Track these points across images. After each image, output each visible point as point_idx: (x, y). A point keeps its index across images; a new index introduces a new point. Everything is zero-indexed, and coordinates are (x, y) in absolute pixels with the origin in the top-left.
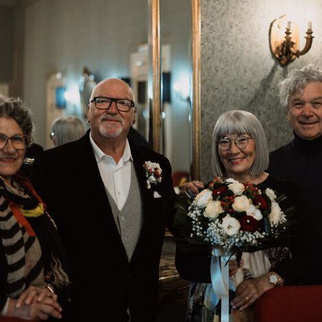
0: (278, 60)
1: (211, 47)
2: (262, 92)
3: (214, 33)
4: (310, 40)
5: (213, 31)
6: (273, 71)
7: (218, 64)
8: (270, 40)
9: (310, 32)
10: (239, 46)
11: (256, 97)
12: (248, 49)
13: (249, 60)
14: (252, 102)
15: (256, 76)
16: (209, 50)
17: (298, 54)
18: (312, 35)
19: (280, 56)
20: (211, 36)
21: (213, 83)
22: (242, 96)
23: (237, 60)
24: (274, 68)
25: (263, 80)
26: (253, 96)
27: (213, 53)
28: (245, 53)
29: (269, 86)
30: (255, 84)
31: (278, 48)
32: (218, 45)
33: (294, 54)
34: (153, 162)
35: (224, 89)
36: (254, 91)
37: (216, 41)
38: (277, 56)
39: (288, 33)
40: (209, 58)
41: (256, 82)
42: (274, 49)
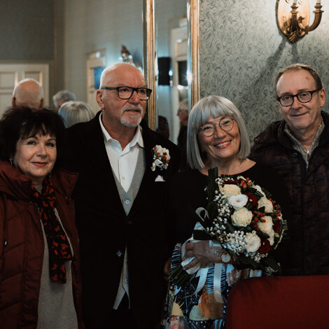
0: (286, 37)
1: (212, 23)
2: (268, 71)
3: (215, 8)
4: (319, 15)
5: (214, 6)
6: (281, 48)
7: (220, 42)
8: (277, 15)
9: (319, 7)
10: (243, 21)
11: (262, 76)
12: (253, 25)
13: (254, 37)
14: (258, 81)
15: (262, 54)
16: (210, 26)
17: (308, 30)
18: (322, 9)
19: (289, 32)
20: (212, 11)
21: (215, 62)
22: (247, 75)
23: (241, 37)
24: (281, 44)
25: (269, 58)
26: (259, 75)
27: (214, 30)
28: (249, 30)
29: (276, 65)
30: (260, 63)
31: (285, 24)
32: (220, 21)
33: (303, 30)
34: (163, 147)
35: (227, 68)
36: (259, 70)
37: (217, 17)
38: (285, 32)
39: (294, 7)
40: (210, 35)
41: (261, 61)
42: (281, 25)
